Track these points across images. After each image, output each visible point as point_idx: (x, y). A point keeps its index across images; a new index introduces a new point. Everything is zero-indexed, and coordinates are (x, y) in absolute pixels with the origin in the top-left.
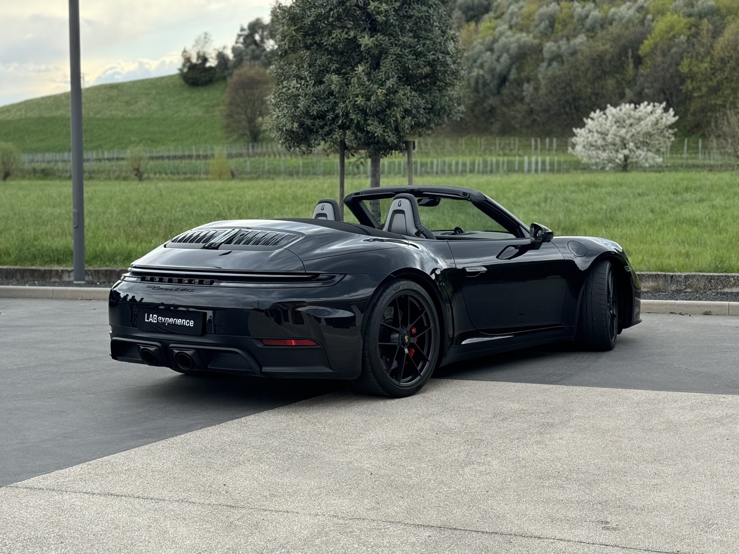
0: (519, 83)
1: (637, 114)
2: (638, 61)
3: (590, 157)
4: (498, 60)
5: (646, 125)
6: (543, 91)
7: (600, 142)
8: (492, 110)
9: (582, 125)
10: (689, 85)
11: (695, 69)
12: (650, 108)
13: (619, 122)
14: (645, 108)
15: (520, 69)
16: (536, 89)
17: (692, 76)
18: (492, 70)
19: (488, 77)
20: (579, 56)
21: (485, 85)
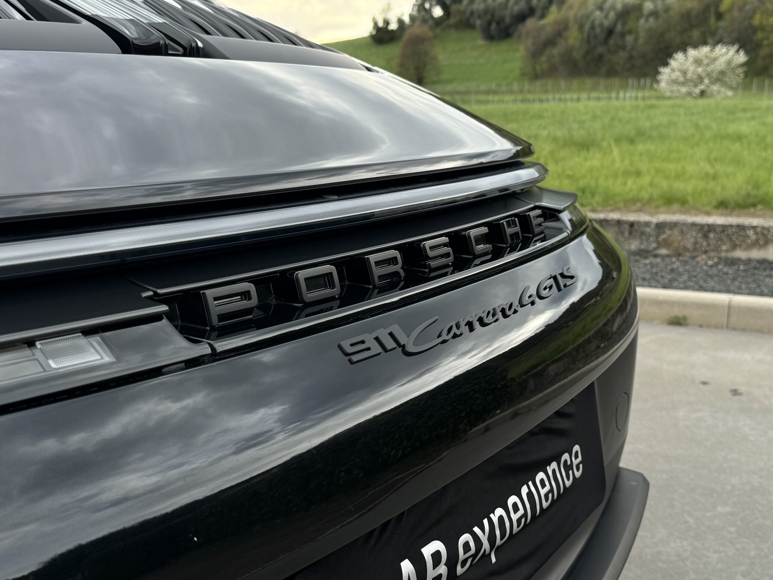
0: (623, 35)
1: (713, 55)
2: (719, 16)
3: (672, 91)
4: (606, 17)
5: (721, 64)
6: (641, 41)
7: (682, 79)
8: (600, 57)
9: (666, 64)
10: (760, 35)
11: (765, 22)
12: (724, 50)
13: (698, 62)
14: (720, 50)
15: (624, 24)
16: (636, 39)
17: (762, 28)
18: (601, 25)
19: (598, 30)
20: (671, 13)
21: (596, 37)
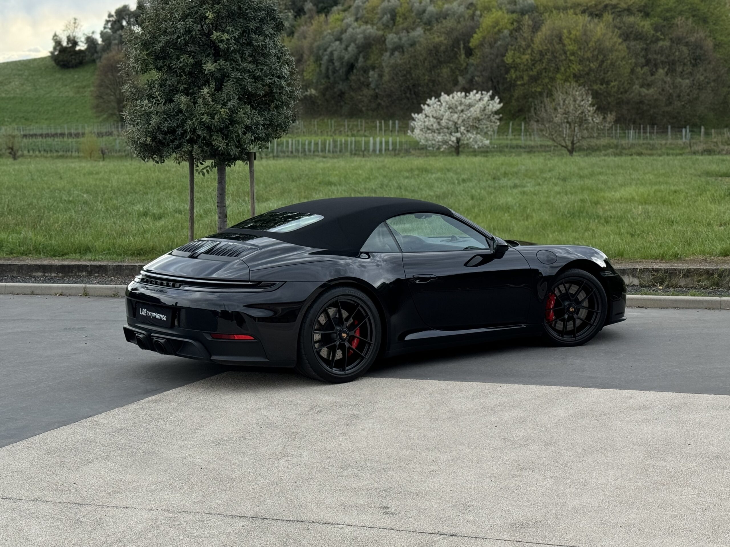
0: (365, 71)
1: (467, 101)
2: (469, 52)
3: (427, 140)
4: (346, 49)
5: (475, 111)
6: (386, 78)
7: (435, 126)
8: (342, 94)
9: (420, 111)
10: (513, 74)
11: (518, 61)
12: (478, 96)
13: (452, 108)
14: (474, 96)
15: (366, 58)
16: (381, 76)
17: (515, 66)
18: (341, 58)
19: (337, 64)
20: (417, 47)
21: (335, 71)
